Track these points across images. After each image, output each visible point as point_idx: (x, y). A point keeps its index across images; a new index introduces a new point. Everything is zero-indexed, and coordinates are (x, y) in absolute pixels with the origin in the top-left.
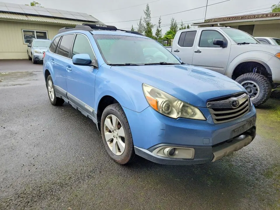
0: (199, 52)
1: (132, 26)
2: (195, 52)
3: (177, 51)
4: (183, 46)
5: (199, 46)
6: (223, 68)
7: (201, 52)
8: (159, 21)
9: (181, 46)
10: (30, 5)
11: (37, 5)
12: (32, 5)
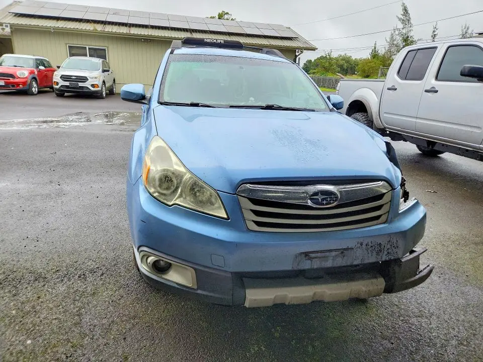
0: (434, 91)
1: (375, 44)
2: (426, 91)
3: (393, 89)
4: (406, 79)
5: (437, 78)
6: (479, 128)
7: (436, 92)
8: (434, 31)
9: (402, 78)
10: (217, 17)
11: (226, 17)
12: (220, 17)
